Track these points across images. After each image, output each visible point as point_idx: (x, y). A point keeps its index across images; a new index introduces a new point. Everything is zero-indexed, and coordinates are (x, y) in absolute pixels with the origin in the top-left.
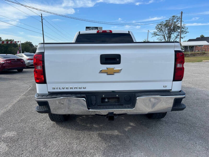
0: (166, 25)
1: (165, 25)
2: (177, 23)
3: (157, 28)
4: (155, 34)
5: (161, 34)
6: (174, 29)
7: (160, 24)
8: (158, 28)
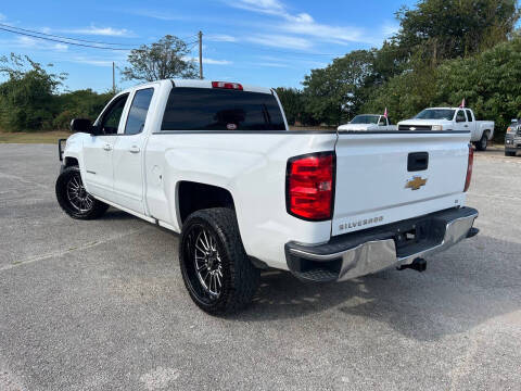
0: (155, 56)
1: (151, 54)
2: (178, 54)
3: (133, 59)
4: (129, 74)
5: (143, 75)
6: (173, 68)
7: (140, 51)
8: (135, 60)
